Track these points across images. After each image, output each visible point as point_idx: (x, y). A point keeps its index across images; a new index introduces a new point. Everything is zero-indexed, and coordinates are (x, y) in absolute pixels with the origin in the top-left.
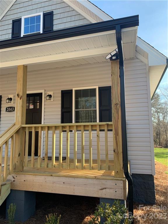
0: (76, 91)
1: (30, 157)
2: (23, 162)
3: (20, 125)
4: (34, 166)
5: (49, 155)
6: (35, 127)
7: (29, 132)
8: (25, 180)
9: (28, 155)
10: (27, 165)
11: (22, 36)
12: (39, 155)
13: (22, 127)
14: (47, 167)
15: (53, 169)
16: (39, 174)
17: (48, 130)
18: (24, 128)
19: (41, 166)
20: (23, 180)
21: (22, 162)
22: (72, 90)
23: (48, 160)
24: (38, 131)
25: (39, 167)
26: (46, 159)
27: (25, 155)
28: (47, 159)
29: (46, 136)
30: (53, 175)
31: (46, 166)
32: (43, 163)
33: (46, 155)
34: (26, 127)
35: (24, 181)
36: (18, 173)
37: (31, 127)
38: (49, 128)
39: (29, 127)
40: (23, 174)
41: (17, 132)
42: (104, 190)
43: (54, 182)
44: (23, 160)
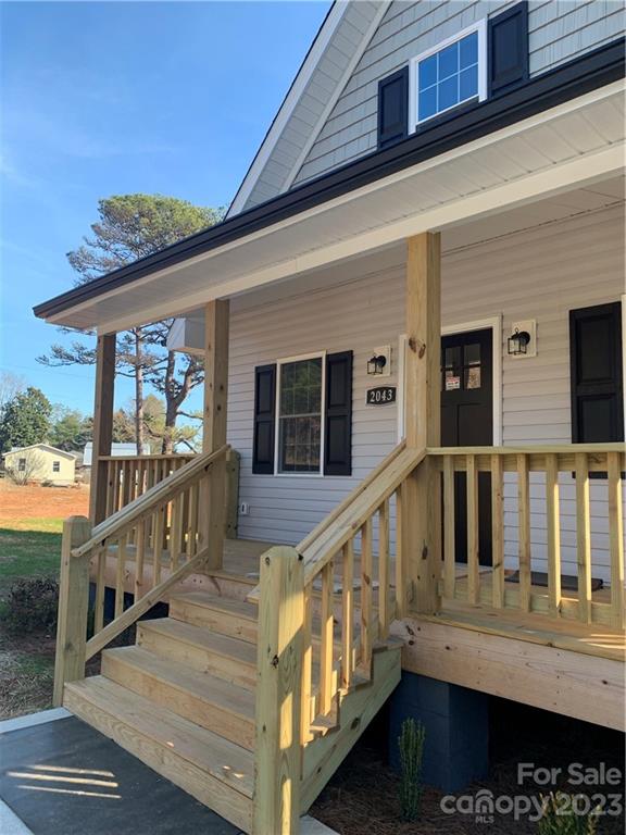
1: (461, 566)
2: (440, 582)
3: (423, 449)
4: (478, 599)
5: (538, 566)
6: (477, 457)
7: (455, 473)
8: (449, 644)
9: (457, 560)
10: (452, 593)
11: (412, 130)
12: (495, 561)
13: (431, 456)
14: (531, 609)
15: (554, 620)
16: (502, 634)
17: (529, 467)
18: (437, 460)
19: (505, 605)
20: (442, 645)
21: (435, 579)
22: (620, 303)
23: (532, 584)
24: (490, 473)
25: (498, 604)
26: (525, 580)
27: (443, 559)
28: (529, 580)
29: (520, 493)
30: (556, 644)
31: (525, 606)
32: (512, 594)
33: (526, 564)
34: (442, 456)
35: (448, 648)
36: (426, 617)
37: (463, 457)
38: (531, 460)
39: (454, 457)
40: (440, 623)
41: (415, 473)
43: (563, 672)
44: (440, 575)
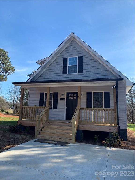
0: (93, 93)
22: (92, 92)
42: (111, 130)
